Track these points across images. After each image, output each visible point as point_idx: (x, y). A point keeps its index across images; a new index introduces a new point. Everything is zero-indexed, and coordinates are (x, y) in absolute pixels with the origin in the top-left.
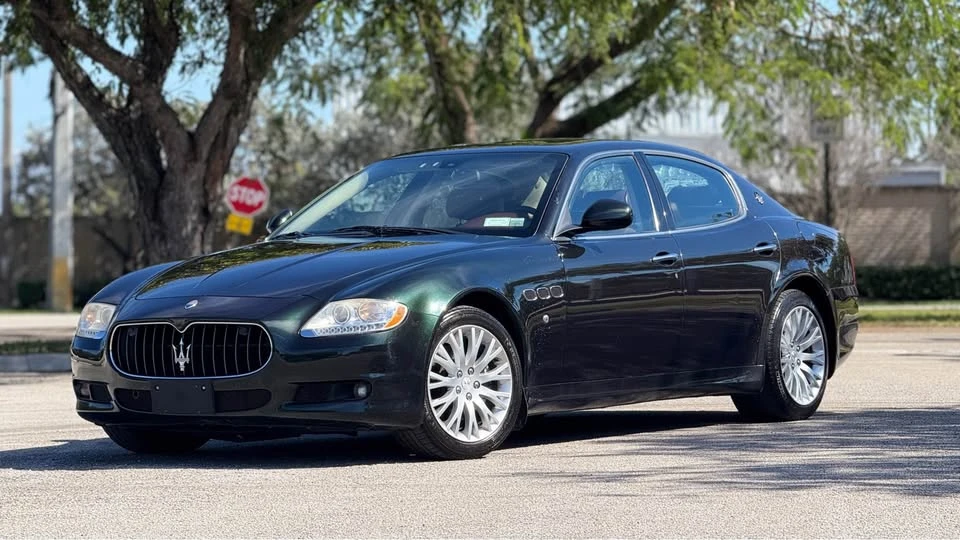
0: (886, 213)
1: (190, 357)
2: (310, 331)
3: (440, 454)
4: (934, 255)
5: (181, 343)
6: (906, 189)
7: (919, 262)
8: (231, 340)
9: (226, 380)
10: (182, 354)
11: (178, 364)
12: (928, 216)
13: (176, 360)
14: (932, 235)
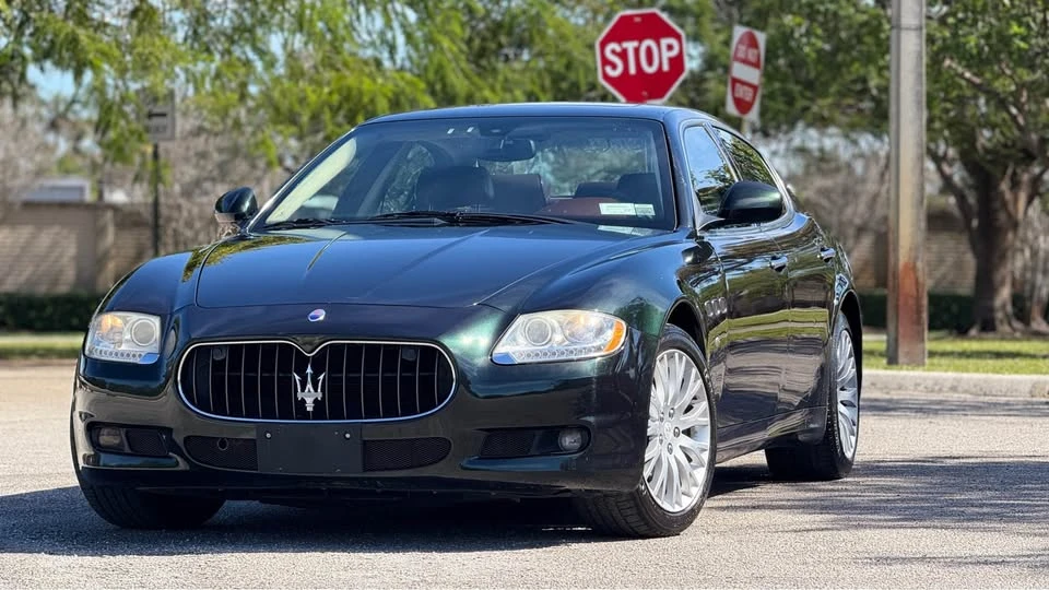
0: (25, 232)
1: (323, 390)
2: (507, 356)
3: (643, 529)
4: (79, 280)
5: (309, 370)
6: (49, 205)
7: (63, 289)
8: (390, 367)
9: (379, 426)
10: (309, 386)
11: (303, 401)
12: (73, 237)
13: (300, 395)
14: (77, 259)
